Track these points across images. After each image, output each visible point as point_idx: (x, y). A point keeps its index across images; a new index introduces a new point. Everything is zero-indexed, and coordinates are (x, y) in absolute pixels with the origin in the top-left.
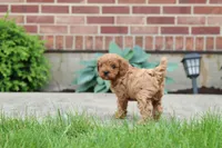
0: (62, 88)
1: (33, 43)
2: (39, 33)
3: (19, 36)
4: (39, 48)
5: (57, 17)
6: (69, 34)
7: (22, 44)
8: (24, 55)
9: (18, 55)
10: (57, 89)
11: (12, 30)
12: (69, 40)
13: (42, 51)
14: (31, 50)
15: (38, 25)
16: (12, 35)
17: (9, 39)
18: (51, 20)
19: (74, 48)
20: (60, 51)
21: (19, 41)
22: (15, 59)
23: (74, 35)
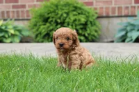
0: (109, 40)
1: (88, 13)
3: (80, 8)
4: (93, 16)
6: (113, 5)
7: (82, 14)
8: (83, 20)
9: (79, 20)
10: (106, 40)
11: (75, 5)
12: (114, 9)
13: (94, 18)
14: (88, 17)
15: (94, 1)
16: (76, 8)
17: (74, 11)
19: (116, 14)
20: (108, 17)
21: (80, 12)
22: (77, 23)
23: (117, 6)
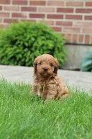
0: (75, 67)
1: (57, 39)
2: (62, 32)
3: (49, 34)
4: (61, 42)
5: (75, 22)
6: (81, 33)
7: (50, 39)
8: (51, 45)
9: (47, 45)
10: (71, 68)
11: (44, 30)
12: (81, 37)
13: (62, 44)
14: (55, 43)
15: (63, 27)
16: (45, 33)
17: (42, 35)
18: (70, 24)
19: (84, 43)
20: (75, 44)
21: (48, 37)
22: (44, 48)
23: (85, 34)
